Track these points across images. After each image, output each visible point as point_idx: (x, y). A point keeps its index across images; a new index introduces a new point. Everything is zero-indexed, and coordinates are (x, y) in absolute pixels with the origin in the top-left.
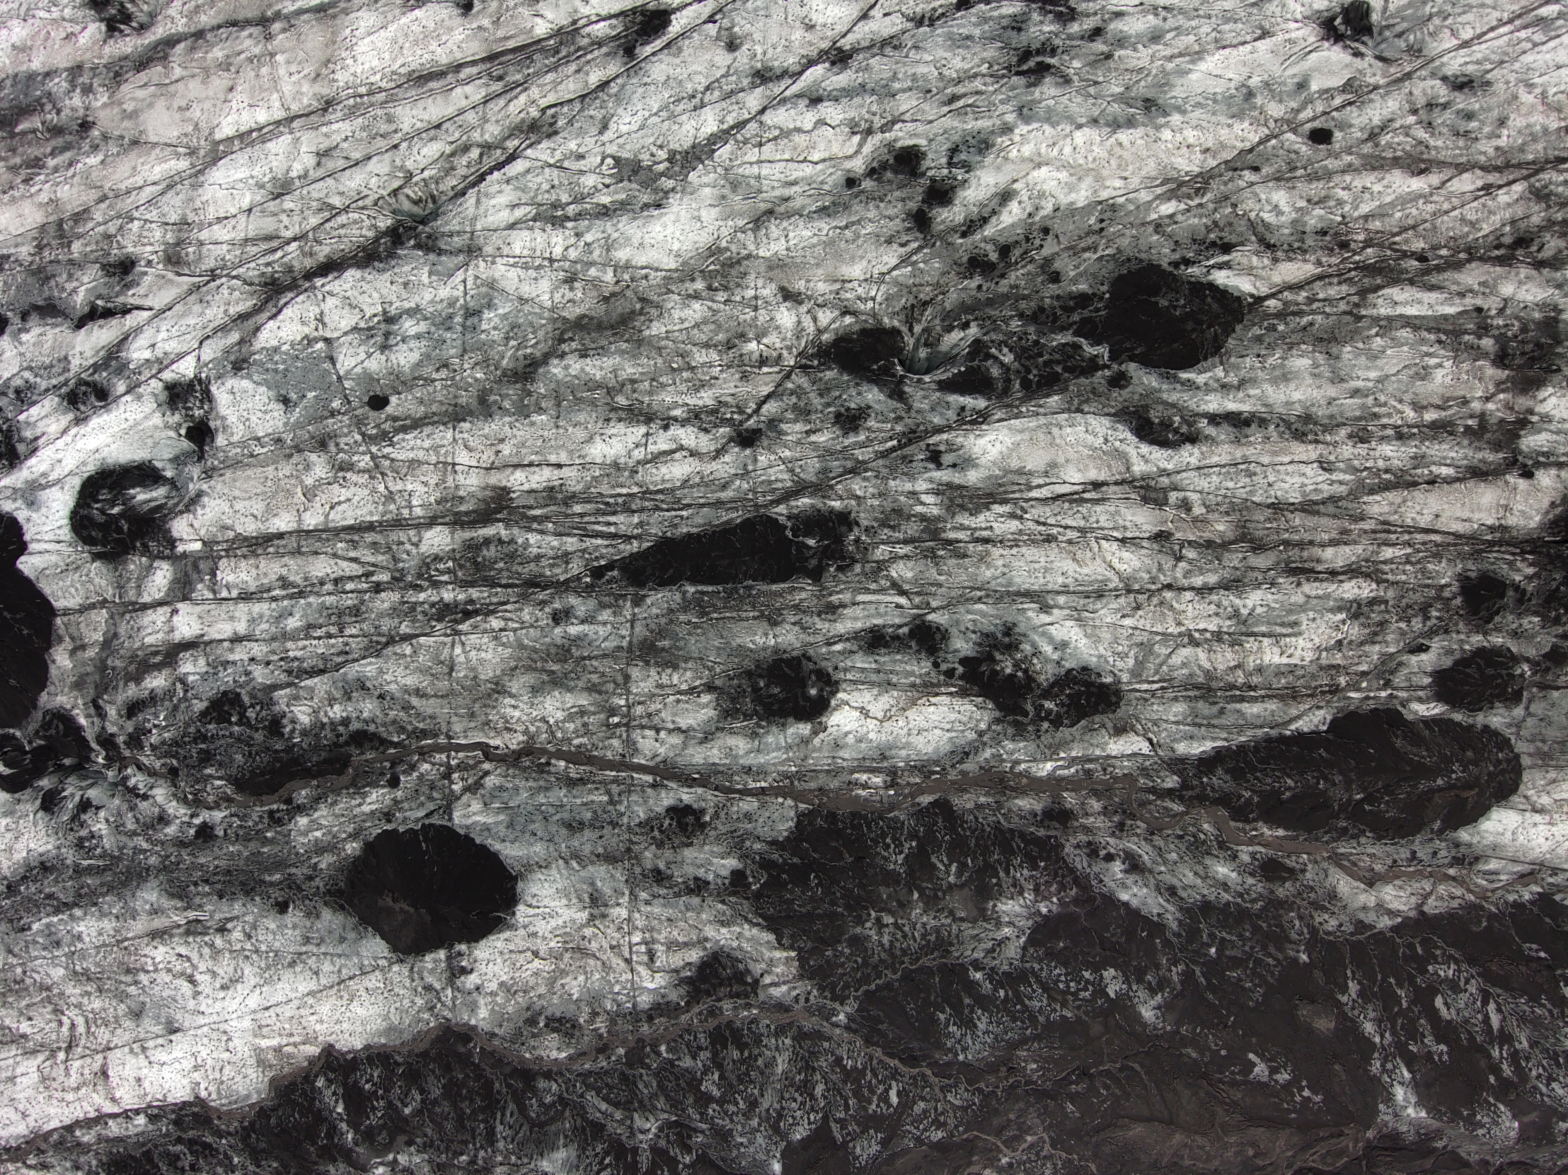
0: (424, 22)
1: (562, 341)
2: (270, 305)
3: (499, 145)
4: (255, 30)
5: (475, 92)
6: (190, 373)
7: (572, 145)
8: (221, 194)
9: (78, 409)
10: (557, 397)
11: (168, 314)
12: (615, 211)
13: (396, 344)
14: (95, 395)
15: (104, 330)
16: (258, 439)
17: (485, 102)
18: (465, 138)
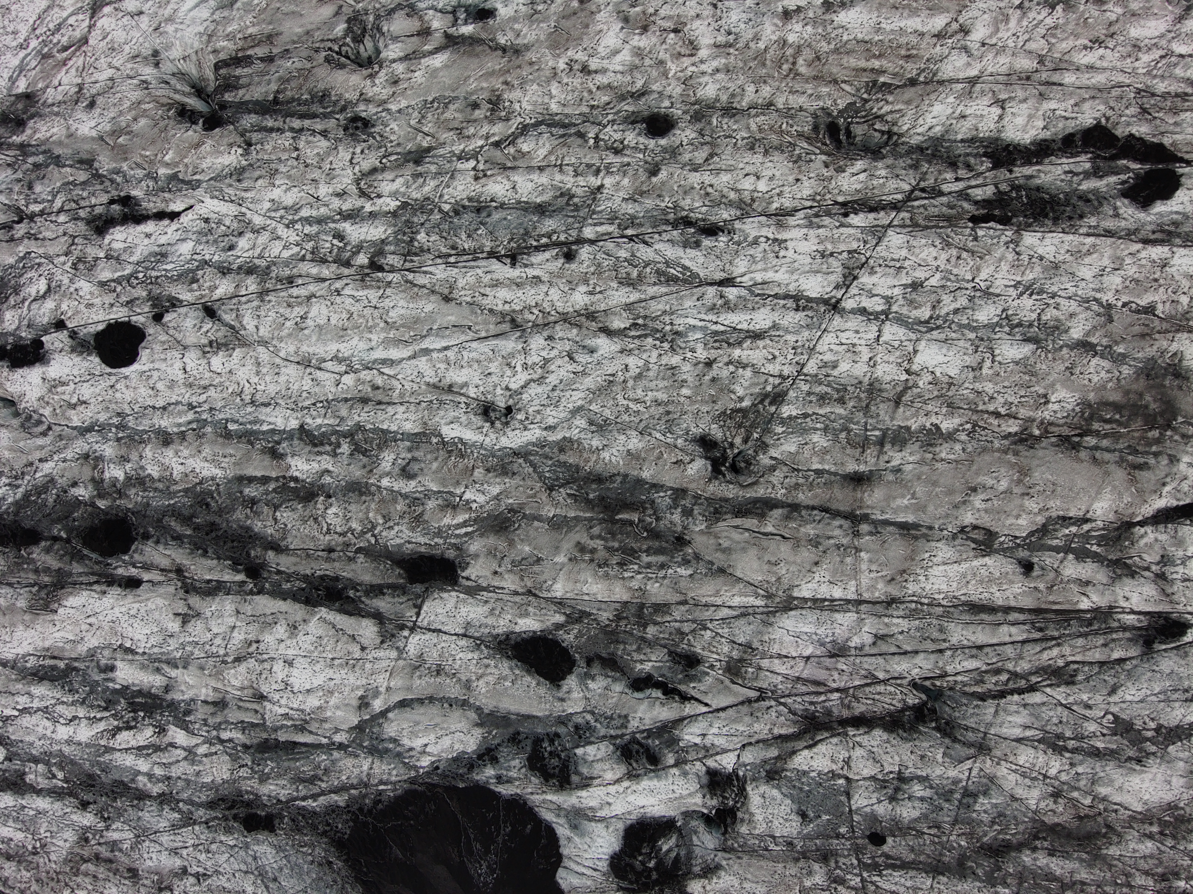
0: (991, 570)
1: (1036, 837)
2: (808, 736)
3: (1024, 676)
4: (846, 524)
5: (1018, 633)
6: (730, 768)
7: (1085, 697)
8: (788, 639)
9: (631, 764)
10: (1021, 878)
11: (722, 714)
12: (1105, 755)
13: (903, 800)
14: (647, 758)
15: (665, 709)
16: (773, 837)
17: (1023, 642)
18: (1000, 664)
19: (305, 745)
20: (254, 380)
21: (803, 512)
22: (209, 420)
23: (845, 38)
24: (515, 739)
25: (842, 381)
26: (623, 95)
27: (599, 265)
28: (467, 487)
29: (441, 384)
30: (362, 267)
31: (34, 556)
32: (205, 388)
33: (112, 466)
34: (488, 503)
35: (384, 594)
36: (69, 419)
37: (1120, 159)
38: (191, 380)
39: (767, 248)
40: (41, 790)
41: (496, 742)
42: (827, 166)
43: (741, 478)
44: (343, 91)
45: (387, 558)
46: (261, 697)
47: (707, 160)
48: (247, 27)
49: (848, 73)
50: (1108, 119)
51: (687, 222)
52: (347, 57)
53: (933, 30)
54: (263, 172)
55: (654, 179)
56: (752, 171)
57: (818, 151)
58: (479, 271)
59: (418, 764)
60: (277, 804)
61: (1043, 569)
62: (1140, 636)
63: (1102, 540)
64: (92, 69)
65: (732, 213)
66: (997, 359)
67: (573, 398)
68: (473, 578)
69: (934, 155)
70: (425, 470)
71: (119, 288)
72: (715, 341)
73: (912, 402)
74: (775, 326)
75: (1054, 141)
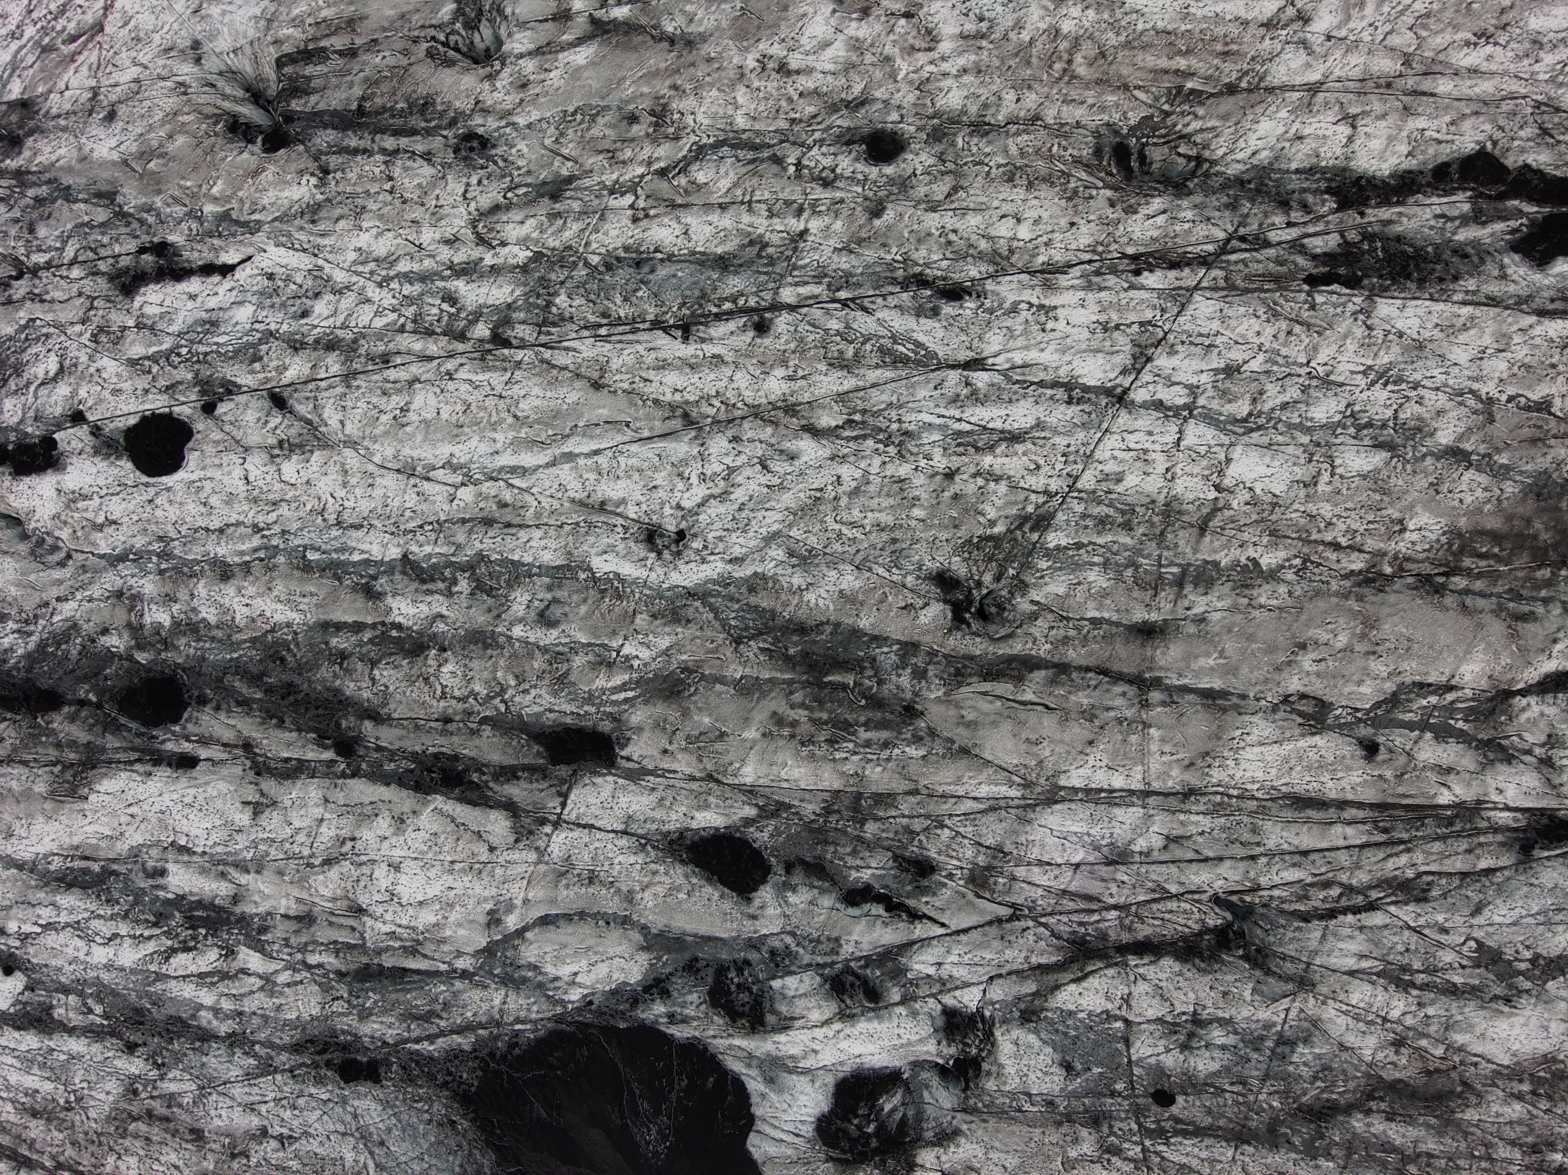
0: (1323, 752)
1: (1371, 1097)
2: (1075, 966)
3: (1361, 891)
4: (1131, 691)
5: (1356, 835)
6: (973, 1006)
7: (1440, 918)
8: (1051, 841)
9: (843, 1001)
10: (1349, 1148)
11: (962, 937)
12: (1463, 992)
13: (1198, 1048)
14: (865, 993)
15: (889, 930)
16: (1029, 1095)
17: (1362, 847)
18: (1330, 875)
19: (418, 972)
20: (340, 493)
21: (1074, 675)
22: (282, 546)
23: (1140, 27)
24: (691, 967)
25: (1129, 500)
26: (834, 105)
27: (802, 340)
28: (626, 638)
29: (591, 501)
30: (481, 341)
31: (55, 725)
32: (274, 504)
33: (154, 607)
34: (654, 660)
35: (518, 778)
36: (94, 544)
37: (1510, 198)
38: (256, 493)
39: (1030, 318)
40: (74, 1028)
41: (668, 970)
42: (1112, 205)
43: (991, 628)
44: (452, 98)
45: (522, 731)
46: (359, 911)
47: (949, 195)
48: (320, 9)
49: (1144, 76)
50: (1495, 143)
51: (921, 281)
52: (457, 50)
53: (1260, 17)
54: (346, 210)
55: (877, 222)
56: (1010, 212)
57: (1101, 184)
58: (640, 348)
59: (566, 997)
60: (382, 1047)
61: (1391, 751)
62: (1516, 839)
63: (1470, 714)
64: (110, 67)
65: (983, 269)
66: (1339, 471)
67: (767, 520)
68: (635, 758)
69: (1258, 191)
70: (571, 615)
71: (155, 369)
72: (959, 445)
73: (1223, 529)
74: (1039, 425)
75: (1422, 172)
